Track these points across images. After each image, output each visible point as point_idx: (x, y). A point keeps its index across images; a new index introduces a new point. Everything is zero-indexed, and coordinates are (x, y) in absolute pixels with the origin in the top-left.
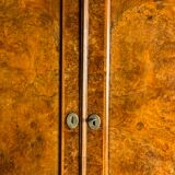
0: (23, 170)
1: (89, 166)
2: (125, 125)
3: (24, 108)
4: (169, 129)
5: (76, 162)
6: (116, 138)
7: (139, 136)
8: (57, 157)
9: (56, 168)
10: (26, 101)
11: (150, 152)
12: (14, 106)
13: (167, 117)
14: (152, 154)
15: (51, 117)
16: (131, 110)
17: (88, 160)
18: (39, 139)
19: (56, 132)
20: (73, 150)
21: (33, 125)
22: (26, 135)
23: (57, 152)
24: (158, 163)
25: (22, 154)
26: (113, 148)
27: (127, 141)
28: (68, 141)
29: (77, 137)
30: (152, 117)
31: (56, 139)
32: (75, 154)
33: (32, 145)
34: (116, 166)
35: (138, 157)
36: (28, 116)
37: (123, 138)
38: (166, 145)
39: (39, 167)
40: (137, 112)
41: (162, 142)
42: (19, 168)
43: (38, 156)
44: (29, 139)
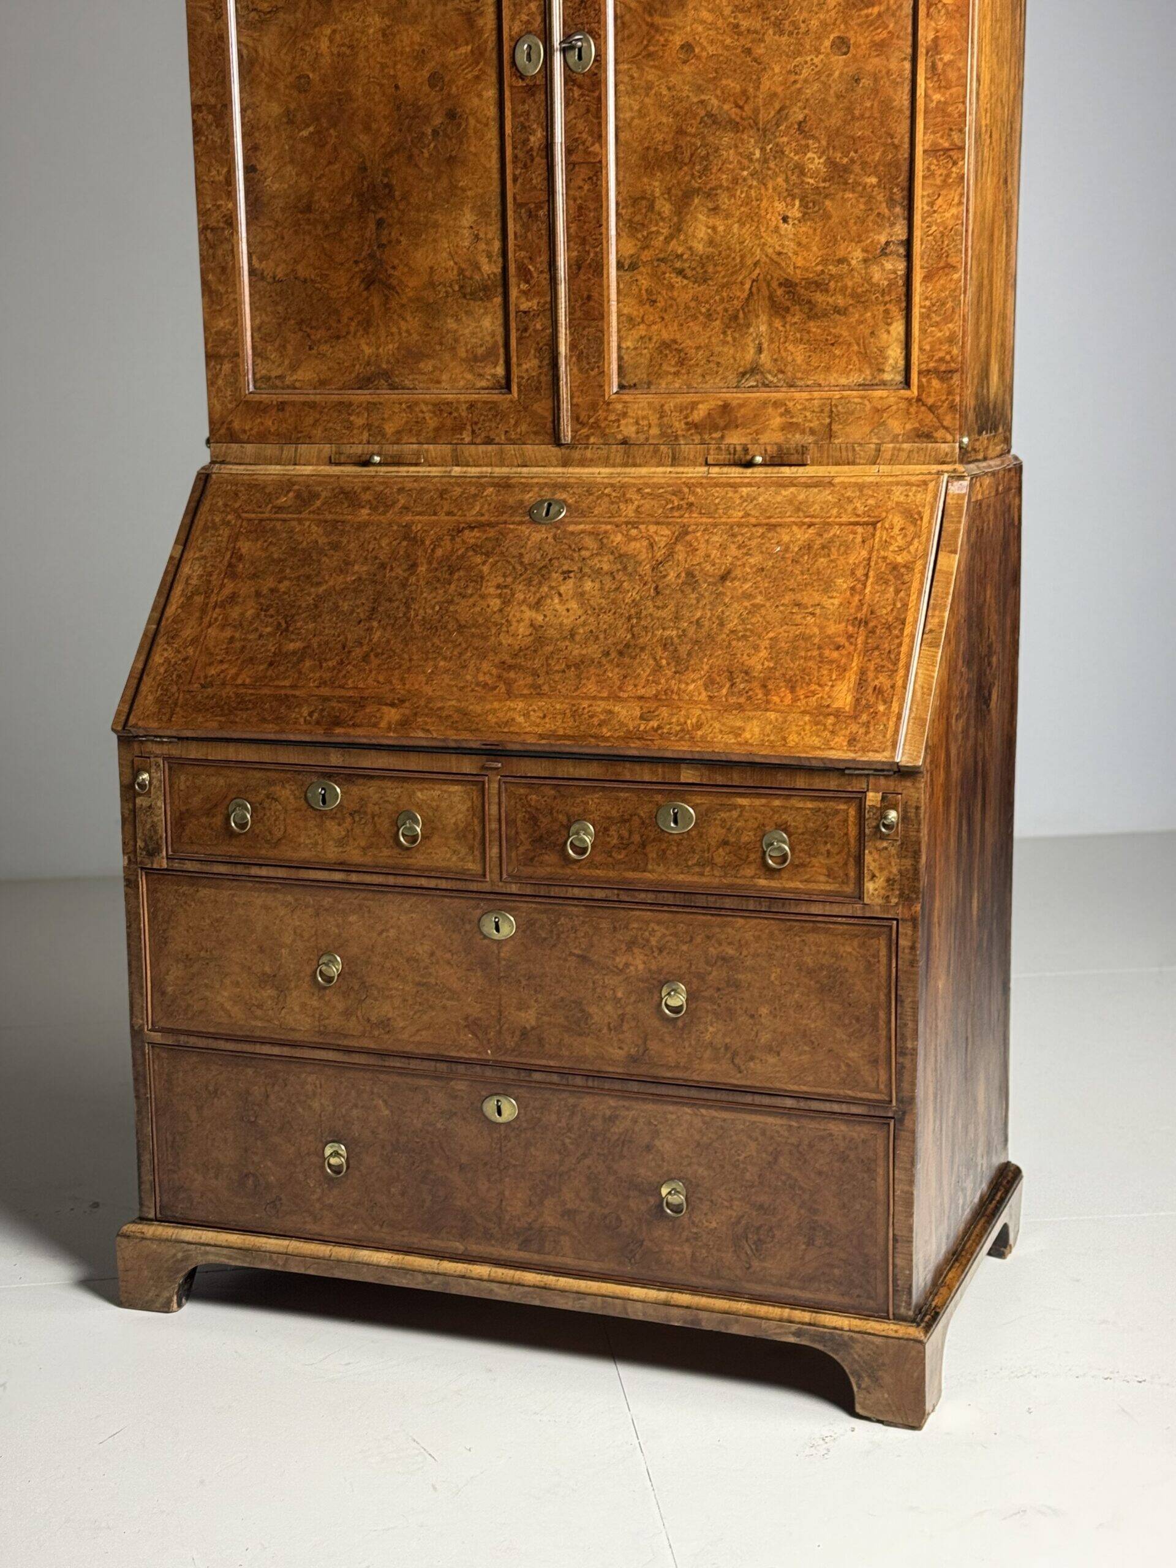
0: (414, 200)
1: (570, 166)
2: (650, 55)
3: (410, 37)
4: (748, 51)
5: (540, 161)
6: (634, 91)
7: (684, 78)
8: (495, 156)
9: (495, 186)
10: (415, 19)
11: (710, 115)
12: (386, 35)
13: (745, 24)
14: (713, 120)
15: (478, 54)
16: (666, 15)
17: (569, 151)
18: (452, 115)
19: (491, 93)
20: (533, 132)
21: (435, 80)
22: (419, 109)
23: (495, 142)
24: (727, 138)
25: (410, 157)
26: (628, 115)
27: (659, 95)
28: (520, 109)
29: (540, 96)
30: (712, 26)
31: (492, 111)
32: (536, 138)
33: (435, 132)
34: (633, 159)
35: (680, 132)
36: (421, 57)
37: (649, 87)
38: (744, 92)
39: (453, 187)
40: (677, 19)
41: (733, 85)
42: (405, 197)
43: (451, 160)
44: (427, 119)
